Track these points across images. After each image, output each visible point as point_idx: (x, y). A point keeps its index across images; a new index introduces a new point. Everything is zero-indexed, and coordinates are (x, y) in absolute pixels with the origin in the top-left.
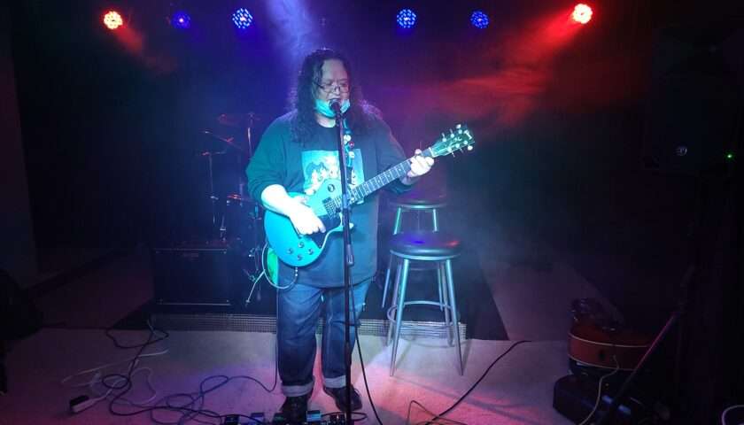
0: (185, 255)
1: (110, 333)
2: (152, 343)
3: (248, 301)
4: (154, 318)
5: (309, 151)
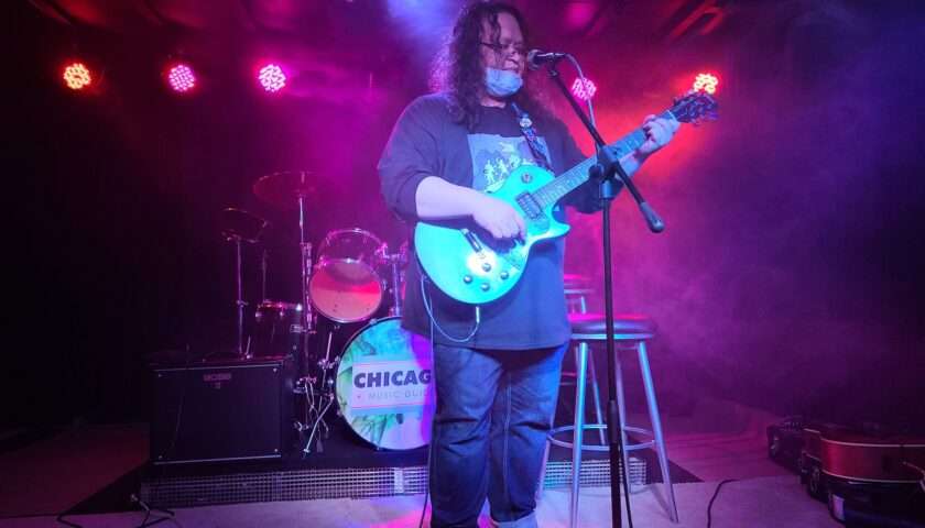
0: (208, 378)
1: (66, 518)
2: (148, 525)
3: (306, 450)
4: (145, 491)
5: (477, 135)
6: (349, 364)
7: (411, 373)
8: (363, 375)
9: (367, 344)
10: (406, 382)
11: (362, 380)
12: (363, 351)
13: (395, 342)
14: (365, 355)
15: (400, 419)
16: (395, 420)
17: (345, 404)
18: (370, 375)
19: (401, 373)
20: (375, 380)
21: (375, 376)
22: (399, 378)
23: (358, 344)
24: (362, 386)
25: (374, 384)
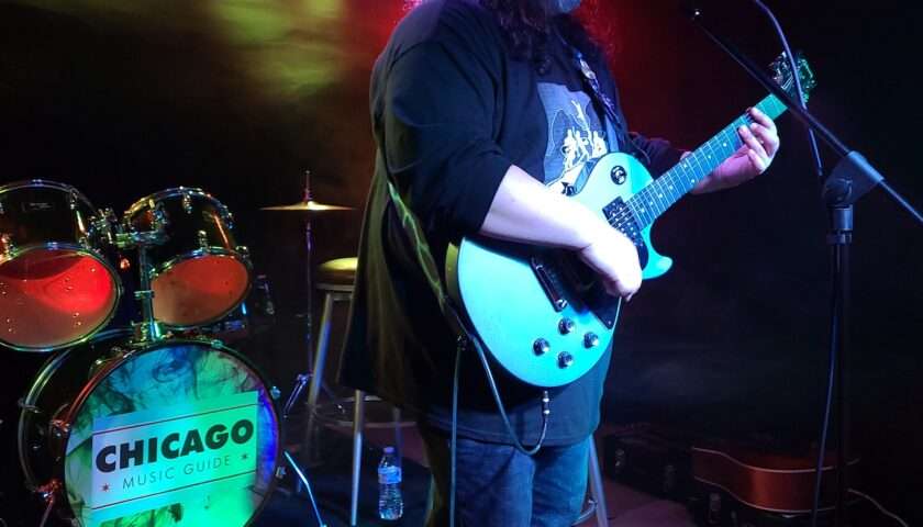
5: (547, 84)
6: (86, 433)
7: (193, 435)
8: (111, 450)
9: (118, 396)
10: (186, 450)
11: (110, 459)
12: (111, 408)
13: (165, 386)
14: (115, 413)
15: (176, 512)
16: (168, 515)
17: (82, 504)
18: (125, 447)
19: (175, 437)
20: (133, 454)
21: (132, 448)
22: (174, 446)
23: (101, 396)
24: (111, 468)
25: (132, 461)
